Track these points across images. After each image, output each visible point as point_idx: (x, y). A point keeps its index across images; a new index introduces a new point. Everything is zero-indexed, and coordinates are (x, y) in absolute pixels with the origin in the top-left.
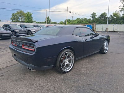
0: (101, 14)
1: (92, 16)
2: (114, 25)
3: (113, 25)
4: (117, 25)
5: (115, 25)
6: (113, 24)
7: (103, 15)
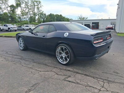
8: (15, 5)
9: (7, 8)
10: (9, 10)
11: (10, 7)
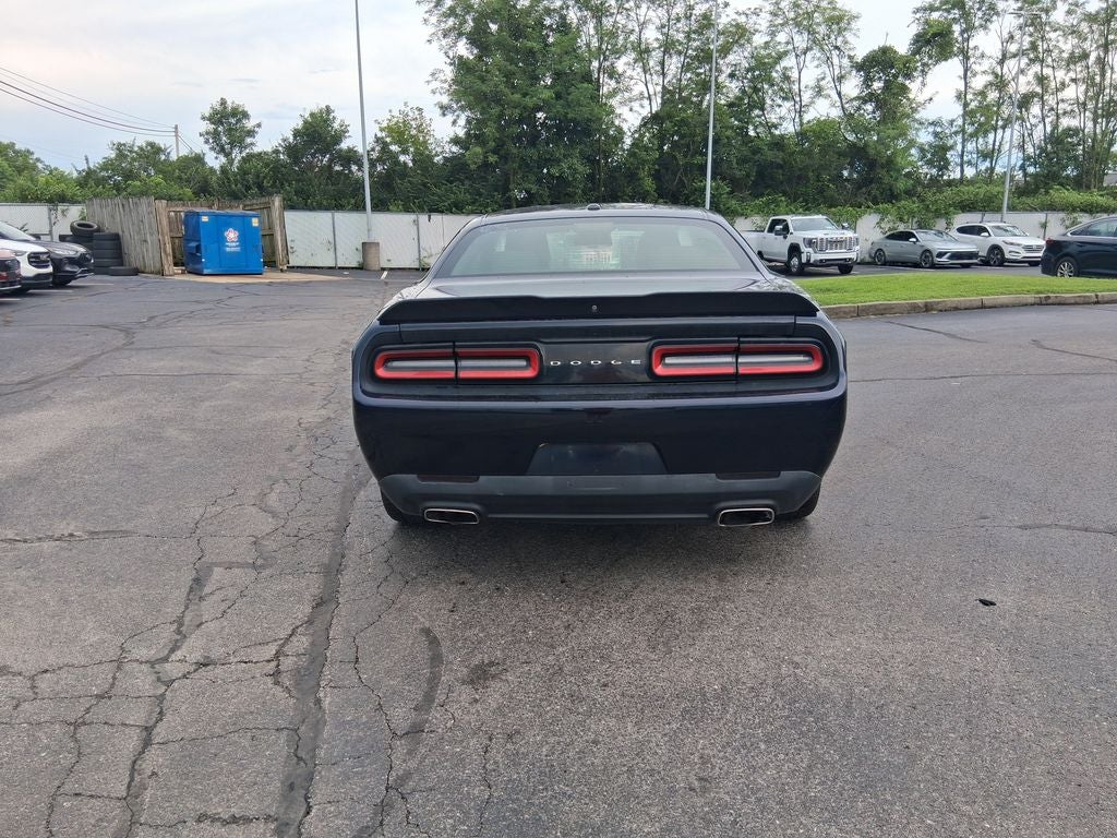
0: (299, 124)
1: (216, 134)
2: (416, 222)
3: (409, 218)
4: (436, 217)
5: (423, 218)
6: (407, 210)
7: (318, 134)
8: (902, 47)
9: (841, 78)
10: (854, 93)
11: (859, 67)
